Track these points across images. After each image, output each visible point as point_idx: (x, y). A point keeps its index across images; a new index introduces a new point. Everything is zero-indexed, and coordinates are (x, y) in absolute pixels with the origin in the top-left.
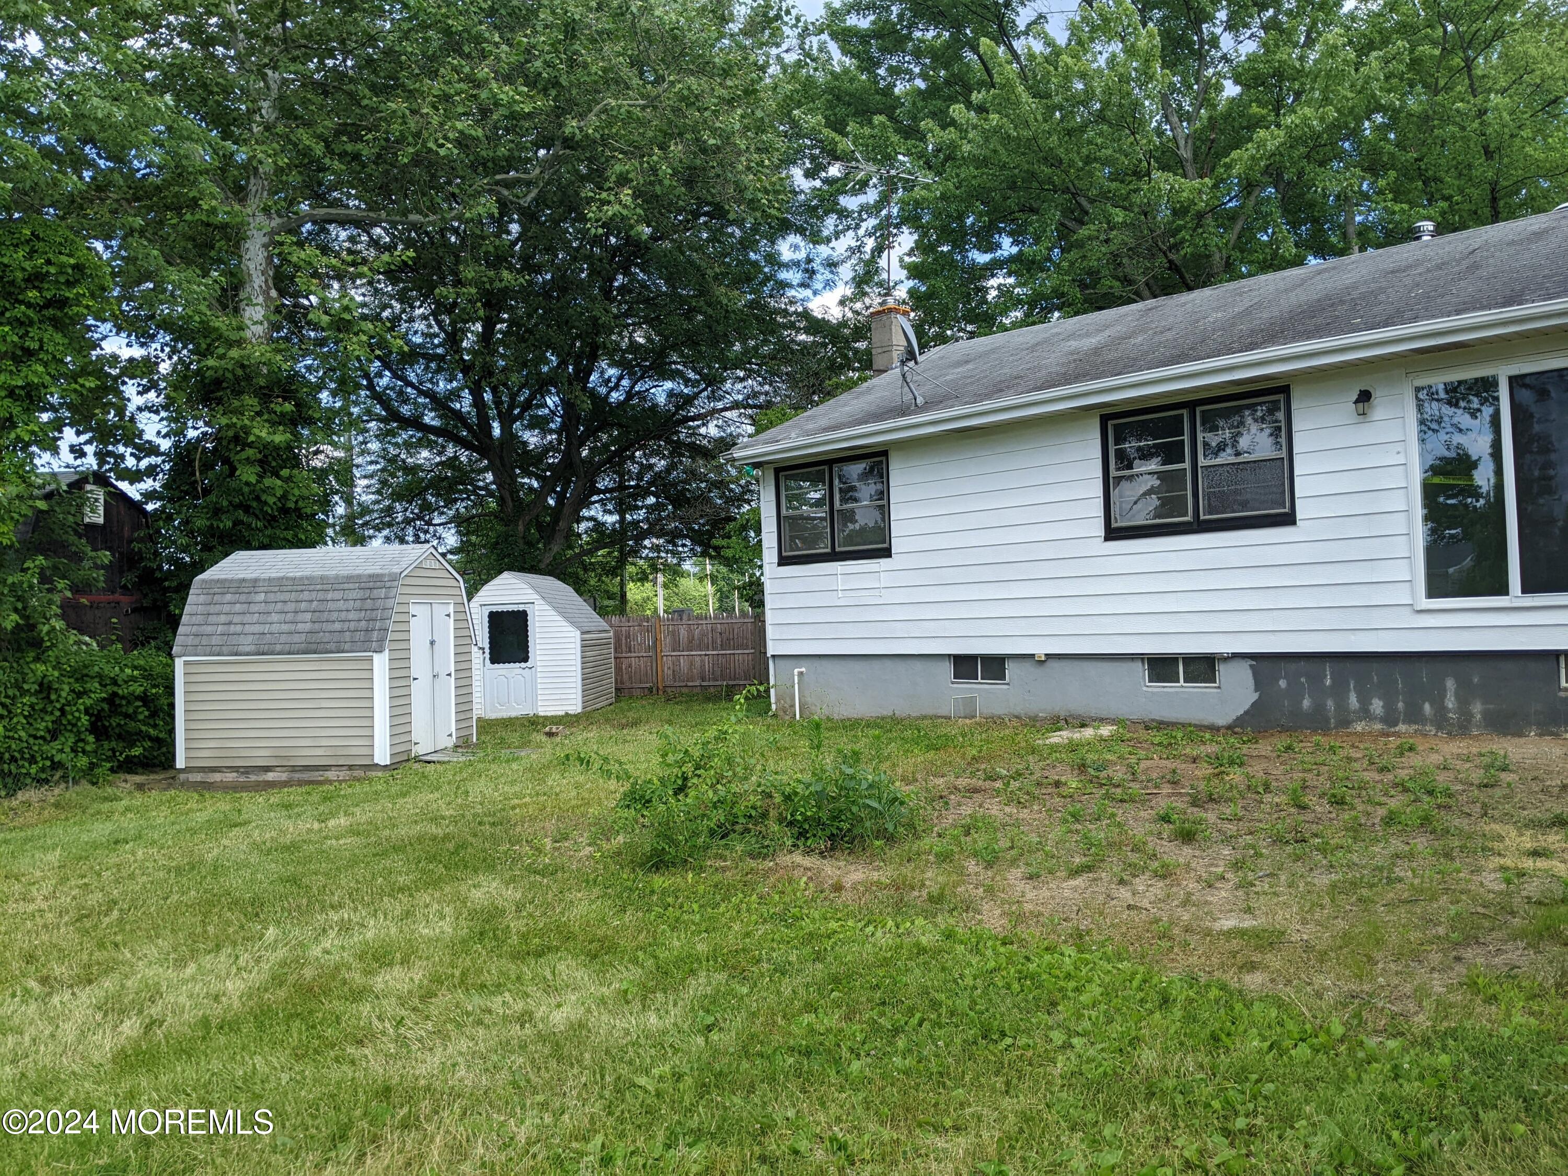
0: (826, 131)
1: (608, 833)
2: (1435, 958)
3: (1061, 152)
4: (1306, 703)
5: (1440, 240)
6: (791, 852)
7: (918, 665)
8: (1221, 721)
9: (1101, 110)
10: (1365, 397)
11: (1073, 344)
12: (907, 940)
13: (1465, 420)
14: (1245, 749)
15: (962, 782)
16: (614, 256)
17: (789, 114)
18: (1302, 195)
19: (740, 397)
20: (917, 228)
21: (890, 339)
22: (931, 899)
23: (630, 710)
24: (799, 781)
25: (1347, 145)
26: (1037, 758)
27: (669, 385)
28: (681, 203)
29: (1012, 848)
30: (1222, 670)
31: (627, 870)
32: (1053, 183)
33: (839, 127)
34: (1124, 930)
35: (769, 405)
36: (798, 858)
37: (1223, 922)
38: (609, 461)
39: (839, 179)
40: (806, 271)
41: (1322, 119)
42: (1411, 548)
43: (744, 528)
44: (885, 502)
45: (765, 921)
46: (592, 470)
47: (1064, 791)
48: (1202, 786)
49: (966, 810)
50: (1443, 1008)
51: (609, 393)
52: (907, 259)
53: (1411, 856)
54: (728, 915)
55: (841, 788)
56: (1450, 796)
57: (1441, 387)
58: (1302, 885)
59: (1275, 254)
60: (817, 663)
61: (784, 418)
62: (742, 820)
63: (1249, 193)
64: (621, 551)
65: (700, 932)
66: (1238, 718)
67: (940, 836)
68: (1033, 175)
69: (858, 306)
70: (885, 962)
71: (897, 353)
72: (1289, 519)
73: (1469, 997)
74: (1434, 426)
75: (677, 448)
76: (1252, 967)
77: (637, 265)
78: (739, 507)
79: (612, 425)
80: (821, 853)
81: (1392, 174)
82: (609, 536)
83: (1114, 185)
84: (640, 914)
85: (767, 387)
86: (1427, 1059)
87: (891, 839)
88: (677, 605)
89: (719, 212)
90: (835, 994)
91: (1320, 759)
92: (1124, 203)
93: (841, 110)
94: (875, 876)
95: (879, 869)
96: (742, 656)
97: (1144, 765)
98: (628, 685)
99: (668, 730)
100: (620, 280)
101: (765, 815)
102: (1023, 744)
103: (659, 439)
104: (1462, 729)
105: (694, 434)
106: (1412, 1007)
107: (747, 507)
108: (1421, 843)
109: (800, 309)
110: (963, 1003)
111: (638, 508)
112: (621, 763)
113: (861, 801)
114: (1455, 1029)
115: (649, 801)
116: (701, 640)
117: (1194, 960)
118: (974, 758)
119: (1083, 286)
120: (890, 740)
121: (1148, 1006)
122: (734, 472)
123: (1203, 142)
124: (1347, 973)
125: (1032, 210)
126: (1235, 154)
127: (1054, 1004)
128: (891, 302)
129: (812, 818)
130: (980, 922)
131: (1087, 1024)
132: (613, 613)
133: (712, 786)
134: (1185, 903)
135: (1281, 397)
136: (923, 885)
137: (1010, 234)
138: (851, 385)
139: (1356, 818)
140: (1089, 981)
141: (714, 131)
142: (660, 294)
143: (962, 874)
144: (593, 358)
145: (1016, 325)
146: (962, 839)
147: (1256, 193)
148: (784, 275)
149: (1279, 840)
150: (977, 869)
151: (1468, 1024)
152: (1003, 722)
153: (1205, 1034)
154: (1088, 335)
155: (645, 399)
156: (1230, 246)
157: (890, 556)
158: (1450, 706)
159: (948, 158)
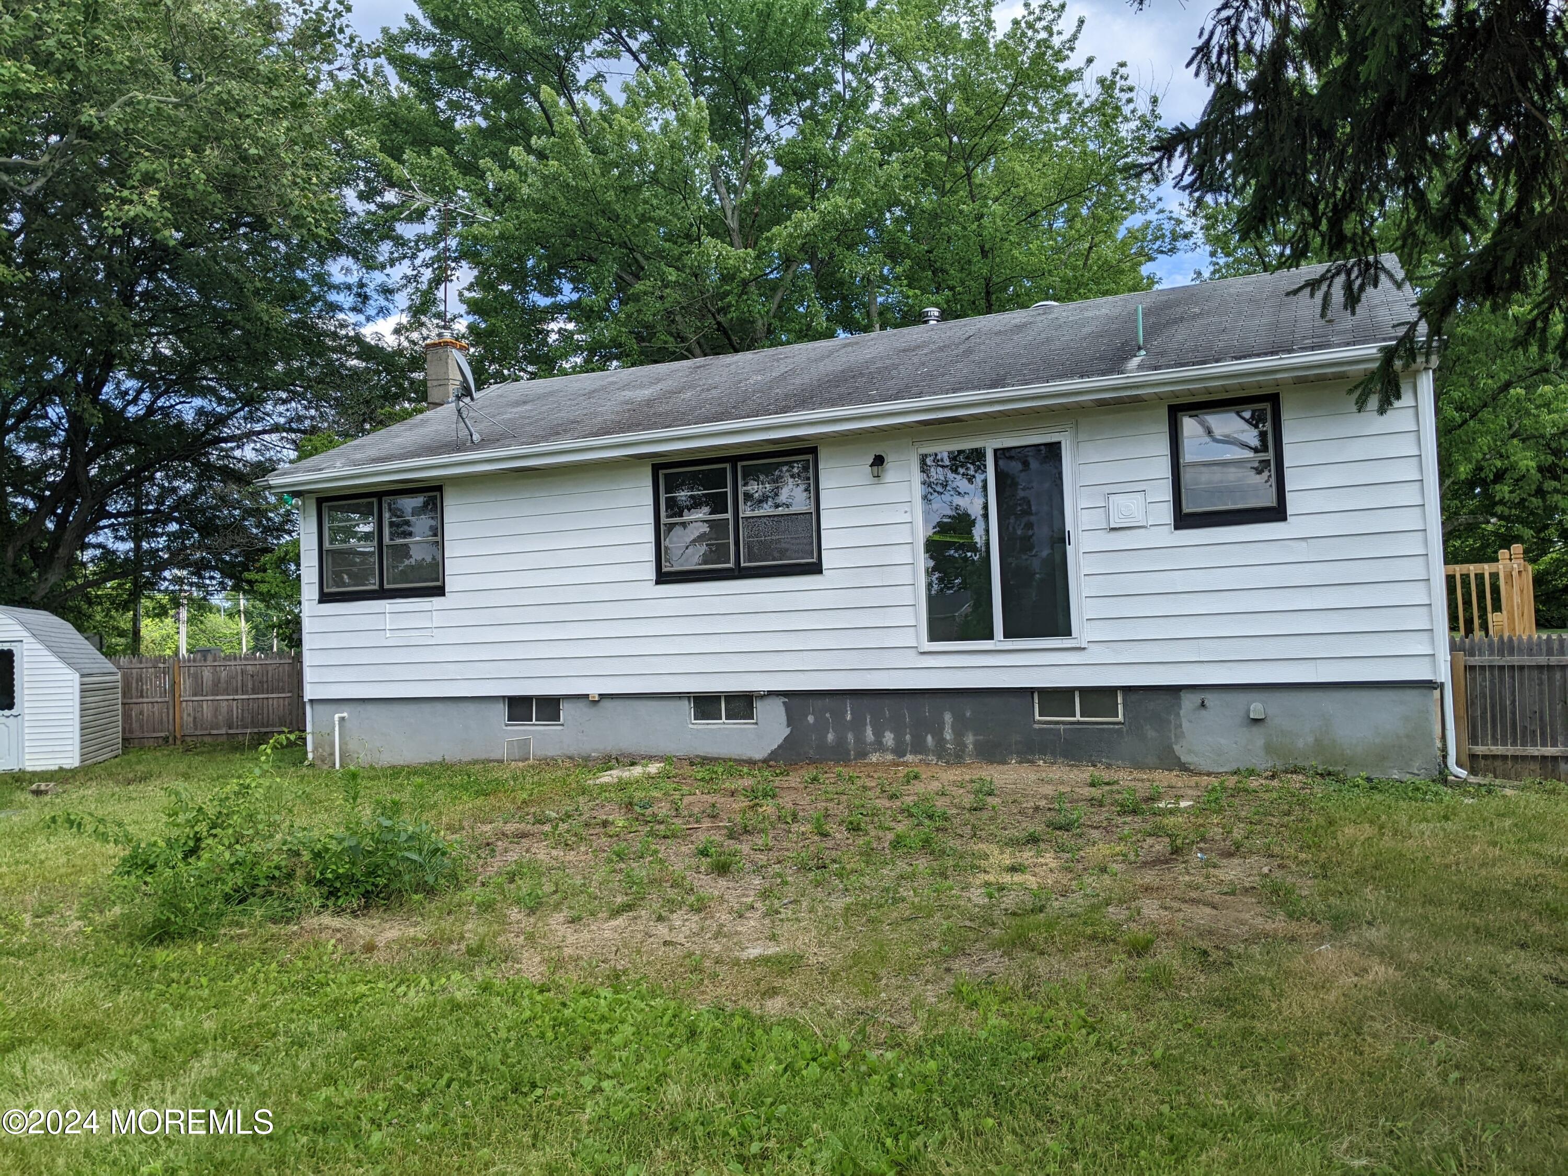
0: (381, 156)
1: (101, 904)
2: (929, 970)
3: (617, 207)
4: (830, 737)
5: (944, 325)
6: (318, 913)
7: (471, 708)
8: (759, 755)
9: (655, 172)
10: (879, 461)
11: (628, 394)
12: (440, 998)
13: (963, 484)
14: (777, 782)
15: (510, 828)
16: (137, 259)
17: (341, 133)
18: (833, 274)
19: (282, 420)
20: (477, 264)
21: (446, 373)
22: (470, 952)
23: (139, 762)
24: (331, 837)
25: (871, 232)
26: (587, 798)
27: (198, 402)
28: (217, 211)
29: (556, 892)
30: (760, 707)
31: (124, 944)
32: (610, 236)
33: (396, 154)
34: (659, 967)
35: (314, 430)
36: (327, 919)
37: (750, 951)
38: (123, 481)
39: (395, 206)
40: (359, 295)
41: (851, 209)
42: (916, 597)
43: (283, 560)
44: (439, 539)
45: (285, 990)
46: (103, 491)
47: (611, 830)
48: (738, 819)
49: (513, 857)
50: (933, 1018)
51: (125, 407)
52: (467, 294)
53: (913, 876)
54: (242, 987)
55: (378, 842)
56: (946, 819)
57: (945, 455)
58: (820, 909)
59: (809, 326)
60: (360, 708)
61: (331, 444)
62: (263, 882)
63: (788, 267)
64: (135, 583)
65: (208, 1009)
66: (772, 752)
67: (483, 884)
68: (591, 225)
69: (415, 336)
70: (417, 1022)
71: (454, 386)
72: (816, 569)
73: (954, 1005)
74: (939, 489)
75: (207, 471)
76: (773, 992)
77: (165, 271)
78: (278, 538)
79: (128, 442)
80: (353, 912)
81: (908, 262)
82: (120, 566)
83: (667, 245)
84: (138, 993)
85: (313, 412)
86: (918, 1067)
87: (430, 892)
88: (203, 643)
89: (260, 224)
90: (359, 1063)
91: (840, 789)
92: (676, 263)
93: (399, 138)
94: (412, 932)
95: (416, 924)
96: (276, 700)
97: (686, 800)
98: (138, 734)
99: (180, 785)
100: (143, 285)
101: (290, 876)
102: (574, 785)
103: (186, 460)
104: (957, 758)
105: (228, 457)
106: (908, 1017)
107: (288, 538)
108: (922, 864)
109: (352, 333)
110: (494, 1058)
111: (156, 535)
112: (120, 825)
113: (399, 854)
114: (942, 1036)
115: (153, 867)
116: (228, 682)
117: (720, 991)
118: (524, 802)
119: (640, 338)
120: (439, 787)
121: (677, 1040)
122: (272, 499)
123: (748, 214)
124: (856, 991)
125: (591, 260)
126: (775, 229)
127: (587, 1049)
128: (447, 334)
129: (345, 876)
130: (519, 971)
131: (617, 1066)
132: (124, 652)
133: (230, 846)
134: (716, 937)
135: (810, 457)
136: (462, 938)
137: (572, 280)
138: (406, 415)
139: (869, 842)
140: (622, 1022)
141: (255, 140)
142: (192, 303)
143: (504, 923)
144: (108, 366)
145: (575, 370)
146: (506, 886)
147: (793, 267)
148: (333, 297)
149: (804, 868)
150: (519, 917)
151: (952, 1030)
152: (556, 764)
153: (727, 1063)
154: (642, 386)
155: (167, 415)
156: (771, 314)
157: (443, 594)
158: (948, 737)
159: (509, 199)
